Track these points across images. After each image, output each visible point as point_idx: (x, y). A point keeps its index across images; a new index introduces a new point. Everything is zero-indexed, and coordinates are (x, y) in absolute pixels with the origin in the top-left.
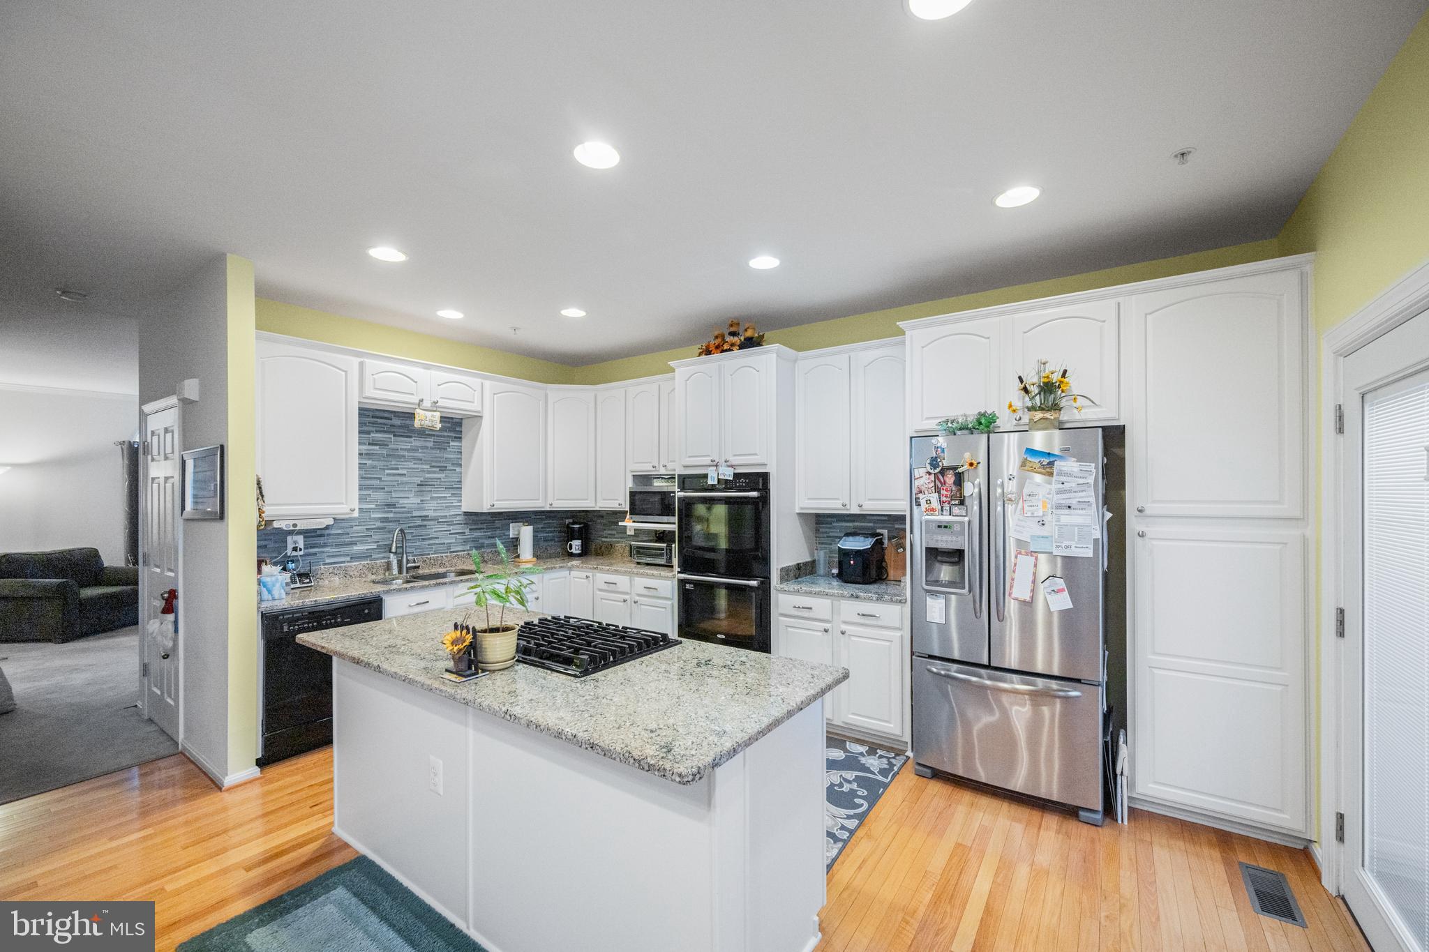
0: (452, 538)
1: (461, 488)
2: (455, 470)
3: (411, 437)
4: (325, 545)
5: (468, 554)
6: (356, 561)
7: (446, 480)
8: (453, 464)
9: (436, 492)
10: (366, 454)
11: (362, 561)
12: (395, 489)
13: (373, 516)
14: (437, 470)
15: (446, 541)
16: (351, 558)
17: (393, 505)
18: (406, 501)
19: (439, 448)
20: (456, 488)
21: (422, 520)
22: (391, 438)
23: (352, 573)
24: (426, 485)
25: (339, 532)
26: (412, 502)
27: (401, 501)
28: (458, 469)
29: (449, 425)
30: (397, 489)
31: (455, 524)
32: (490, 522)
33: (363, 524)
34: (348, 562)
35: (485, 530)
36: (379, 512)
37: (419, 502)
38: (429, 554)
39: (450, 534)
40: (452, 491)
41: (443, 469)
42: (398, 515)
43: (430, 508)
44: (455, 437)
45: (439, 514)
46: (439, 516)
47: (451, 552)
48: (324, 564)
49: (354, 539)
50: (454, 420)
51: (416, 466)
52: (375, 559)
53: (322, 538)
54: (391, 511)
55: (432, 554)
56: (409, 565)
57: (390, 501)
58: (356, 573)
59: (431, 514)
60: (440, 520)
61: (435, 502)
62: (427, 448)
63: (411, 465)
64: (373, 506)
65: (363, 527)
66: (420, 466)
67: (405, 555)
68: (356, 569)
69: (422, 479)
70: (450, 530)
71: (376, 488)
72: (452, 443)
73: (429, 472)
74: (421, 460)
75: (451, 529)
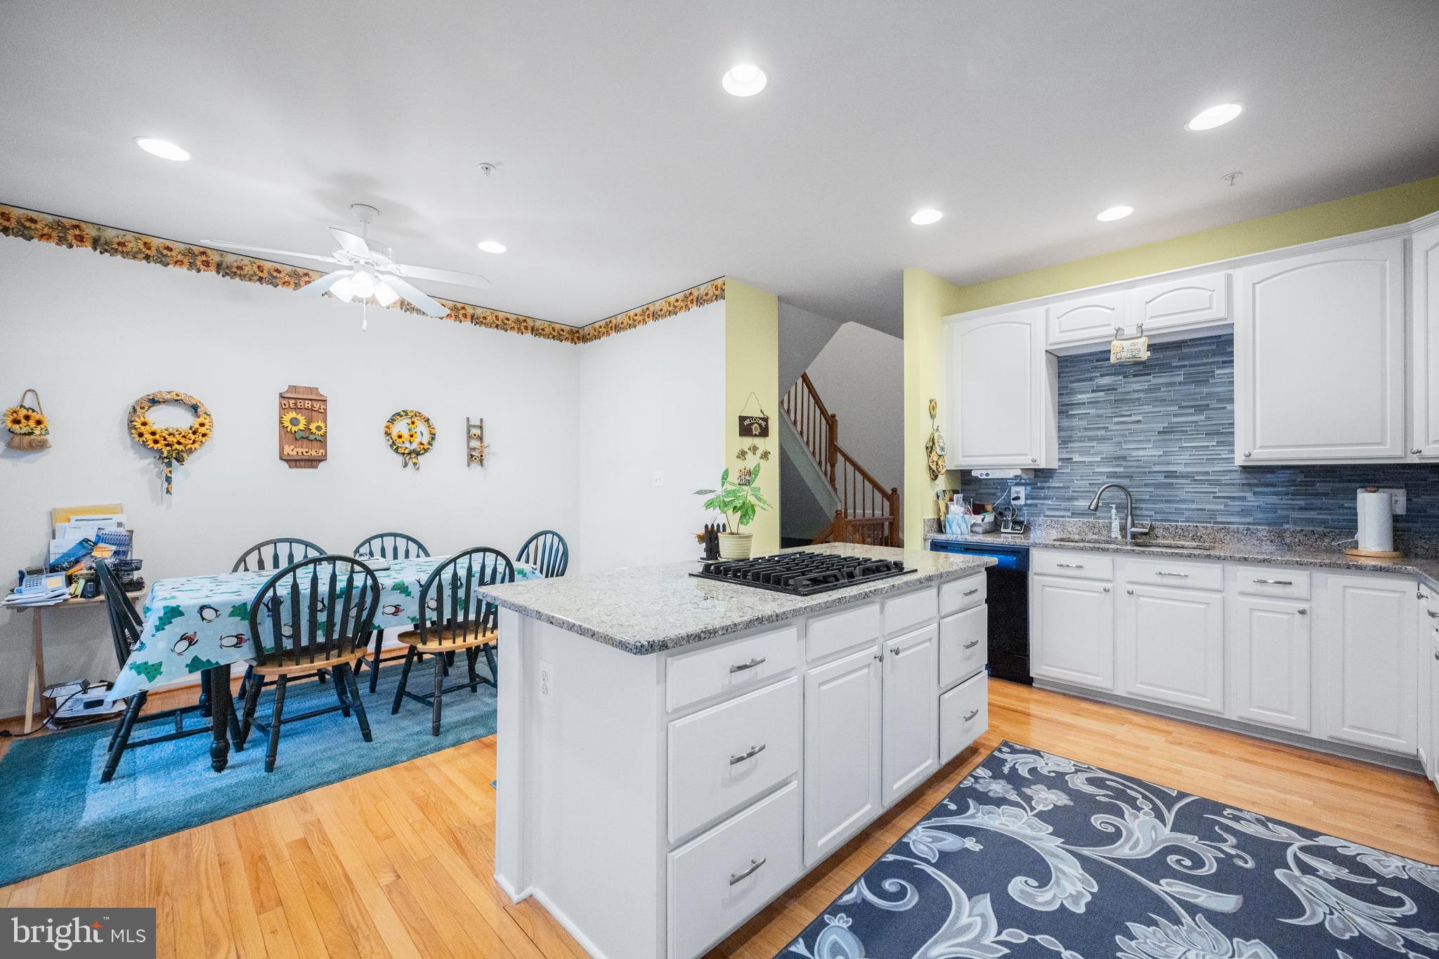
0: (1218, 504)
1: (1233, 433)
2: (1225, 408)
3: (1150, 374)
4: (1045, 498)
5: (1248, 529)
6: (1077, 518)
7: (1205, 423)
8: (1219, 401)
9: (1187, 440)
10: (1089, 403)
11: (1083, 518)
12: (1126, 439)
13: (1096, 470)
14: (1193, 411)
15: (1207, 507)
16: (1072, 514)
17: (1124, 458)
18: (1141, 453)
19: (1193, 382)
20: (1224, 434)
21: (1165, 477)
22: (1121, 380)
23: (1070, 529)
24: (1173, 432)
25: (1061, 485)
26: (1149, 454)
27: (1134, 453)
28: (1229, 407)
29: (1214, 347)
30: (1129, 439)
31: (1226, 485)
32: (1306, 484)
33: (1086, 478)
34: (1068, 517)
35: (1290, 497)
36: (1109, 466)
37: (1161, 453)
38: (1177, 521)
39: (1214, 497)
40: (1216, 438)
41: (1200, 409)
42: (1131, 470)
43: (1180, 462)
44: (1224, 362)
45: (1195, 470)
46: (1197, 473)
47: (1215, 523)
48: (1045, 516)
49: (1075, 494)
50: (1223, 339)
51: (1155, 410)
52: (1099, 518)
53: (1043, 491)
54: (1120, 465)
55: (1182, 522)
56: (1134, 529)
57: (1120, 453)
58: (1075, 530)
59: (1180, 469)
60: (1197, 478)
61: (1189, 453)
62: (1173, 384)
63: (1148, 408)
64: (1099, 459)
65: (1086, 482)
66: (1163, 409)
67: (1130, 517)
68: (1074, 525)
69: (1166, 425)
70: (1215, 493)
71: (1100, 439)
72: (1218, 372)
73: (1175, 415)
74: (1165, 400)
75: (1216, 490)
